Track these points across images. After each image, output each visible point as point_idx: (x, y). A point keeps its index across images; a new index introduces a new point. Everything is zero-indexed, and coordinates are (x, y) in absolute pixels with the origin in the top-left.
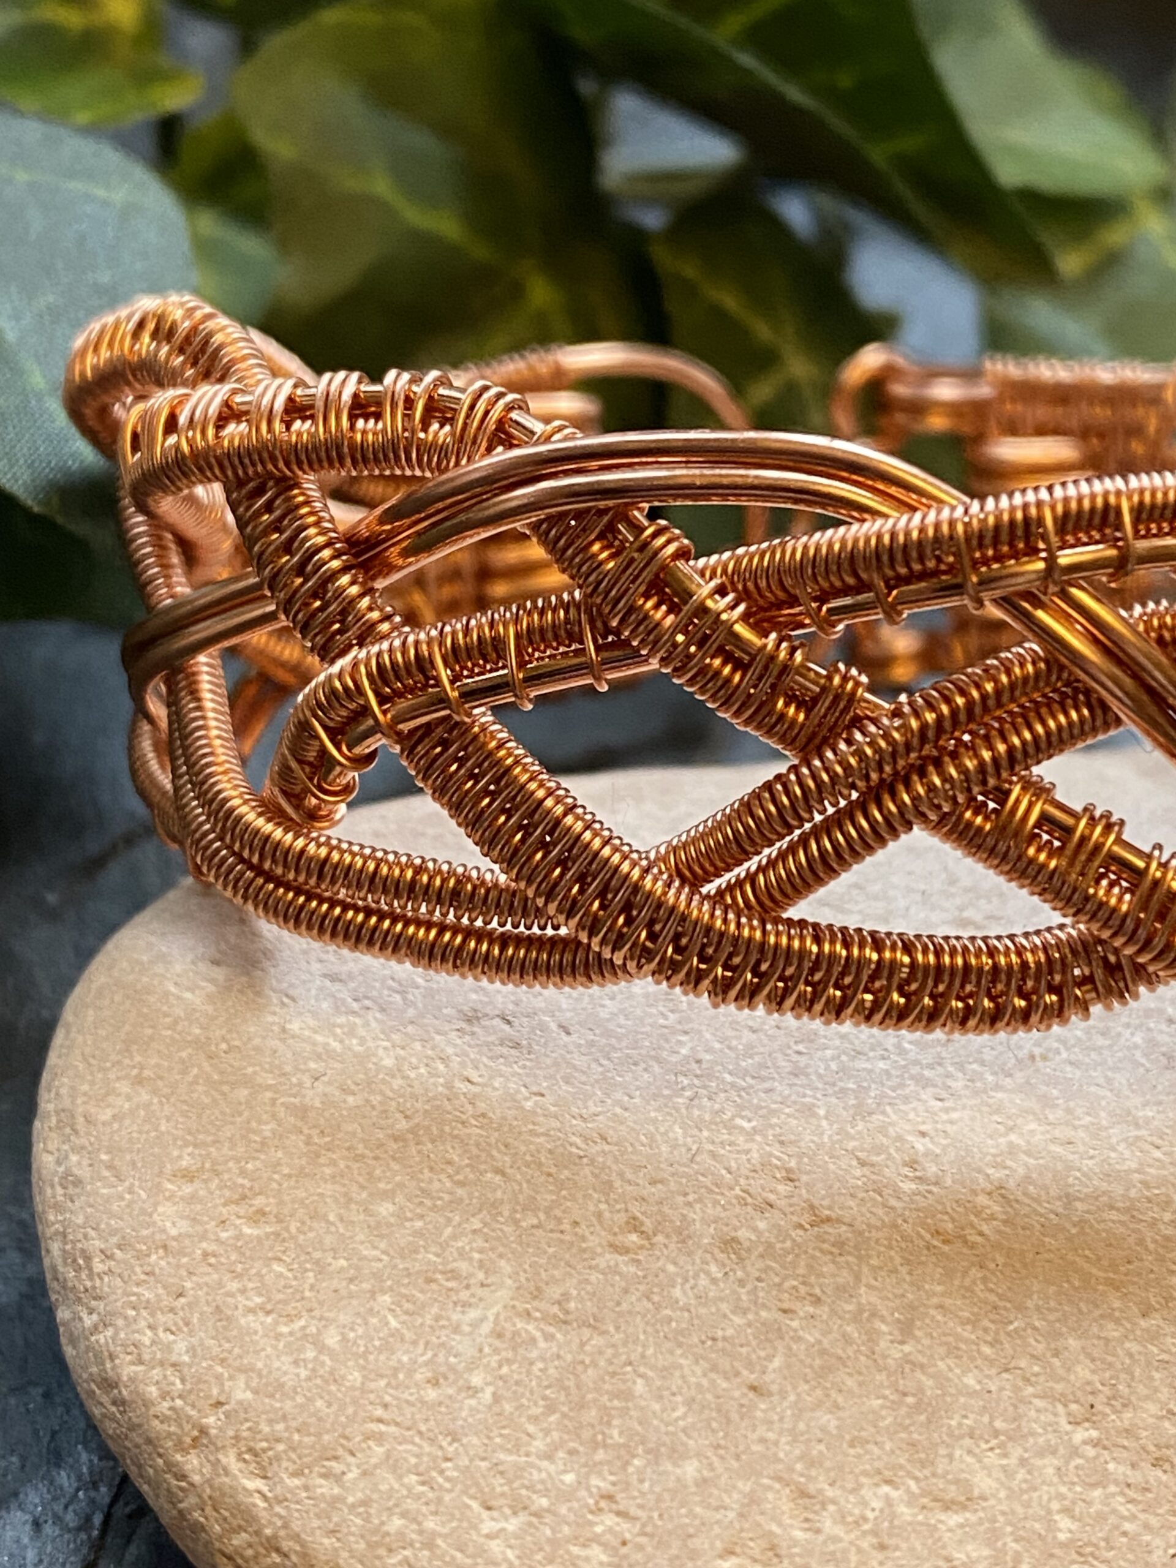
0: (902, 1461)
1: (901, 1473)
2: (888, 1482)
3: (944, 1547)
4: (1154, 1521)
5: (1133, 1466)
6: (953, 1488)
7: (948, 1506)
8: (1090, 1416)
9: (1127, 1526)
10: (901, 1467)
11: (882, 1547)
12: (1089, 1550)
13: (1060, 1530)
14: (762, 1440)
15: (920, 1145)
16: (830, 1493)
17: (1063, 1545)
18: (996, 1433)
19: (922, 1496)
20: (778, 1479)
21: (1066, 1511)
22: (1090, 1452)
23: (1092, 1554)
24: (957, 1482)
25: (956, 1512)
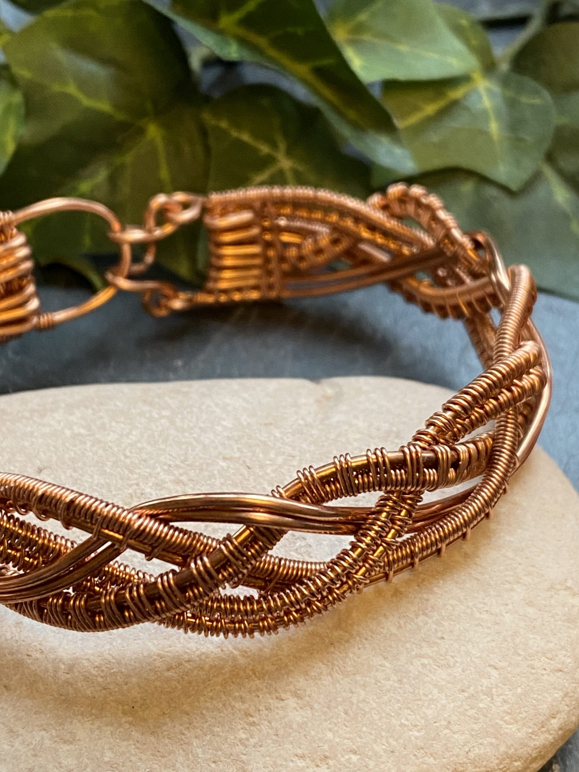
0: (52, 722)
1: (51, 727)
2: (45, 730)
3: (59, 758)
5: (142, 734)
6: (69, 735)
7: (65, 742)
8: (131, 711)
9: (133, 758)
10: (51, 724)
11: (35, 755)
12: (115, 766)
13: (106, 757)
16: (21, 731)
17: (106, 763)
19: (57, 737)
21: (110, 749)
22: (127, 726)
23: (116, 768)
24: (71, 733)
25: (68, 745)
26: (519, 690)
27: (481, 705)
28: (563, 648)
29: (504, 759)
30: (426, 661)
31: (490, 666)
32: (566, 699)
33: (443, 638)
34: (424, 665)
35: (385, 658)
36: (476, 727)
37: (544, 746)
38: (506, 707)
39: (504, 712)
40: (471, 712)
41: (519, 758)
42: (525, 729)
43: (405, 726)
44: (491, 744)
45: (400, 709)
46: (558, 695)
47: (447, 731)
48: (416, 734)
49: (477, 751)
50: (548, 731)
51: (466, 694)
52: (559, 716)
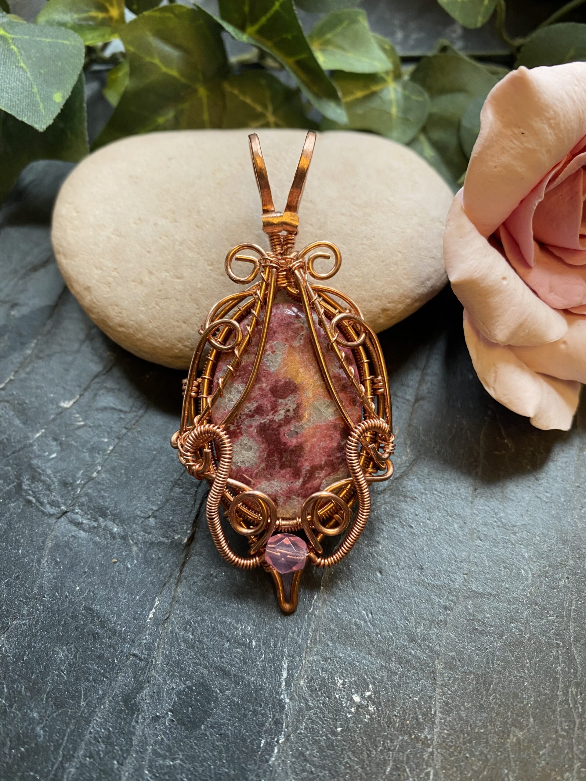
2: (168, 272)
4: (217, 286)
5: (217, 275)
7: (178, 278)
8: (212, 264)
9: (212, 287)
11: (162, 284)
14: (146, 262)
15: (202, 208)
16: (156, 273)
17: (198, 288)
18: (192, 265)
20: (147, 269)
21: (201, 282)
22: (209, 271)
26: (412, 264)
27: (392, 269)
28: (436, 248)
29: (401, 297)
30: (365, 247)
31: (398, 251)
32: (436, 273)
33: (374, 237)
34: (363, 248)
35: (344, 244)
36: (388, 279)
37: (422, 294)
38: (404, 271)
39: (403, 273)
40: (387, 272)
41: (409, 298)
42: (413, 284)
43: (352, 276)
44: (395, 288)
45: (350, 268)
46: (432, 270)
47: (373, 280)
48: (358, 280)
49: (388, 291)
50: (425, 287)
51: (384, 263)
52: (431, 280)
